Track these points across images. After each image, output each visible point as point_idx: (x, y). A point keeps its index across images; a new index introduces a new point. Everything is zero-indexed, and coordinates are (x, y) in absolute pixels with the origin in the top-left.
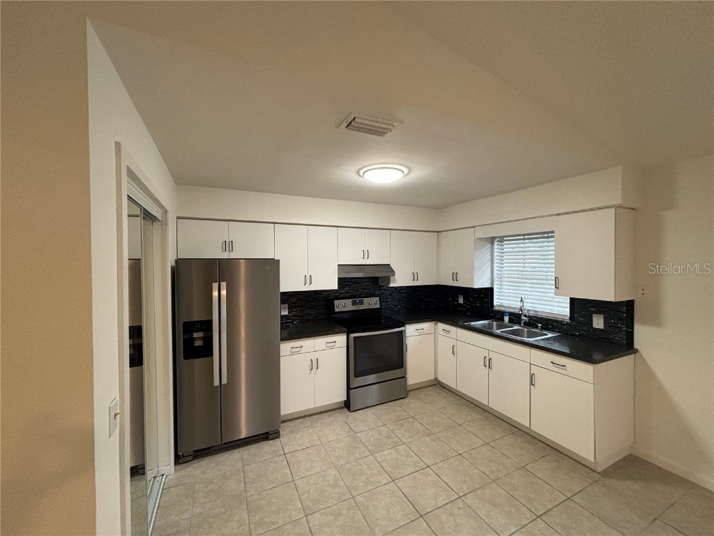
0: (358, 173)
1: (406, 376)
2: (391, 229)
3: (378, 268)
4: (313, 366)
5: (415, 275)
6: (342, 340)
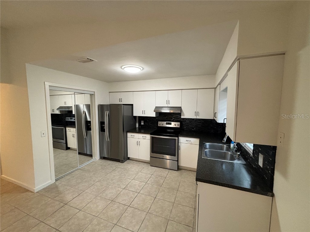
0: (121, 67)
1: (178, 161)
2: (182, 90)
3: (175, 109)
4: (138, 143)
5: (197, 113)
6: (148, 137)
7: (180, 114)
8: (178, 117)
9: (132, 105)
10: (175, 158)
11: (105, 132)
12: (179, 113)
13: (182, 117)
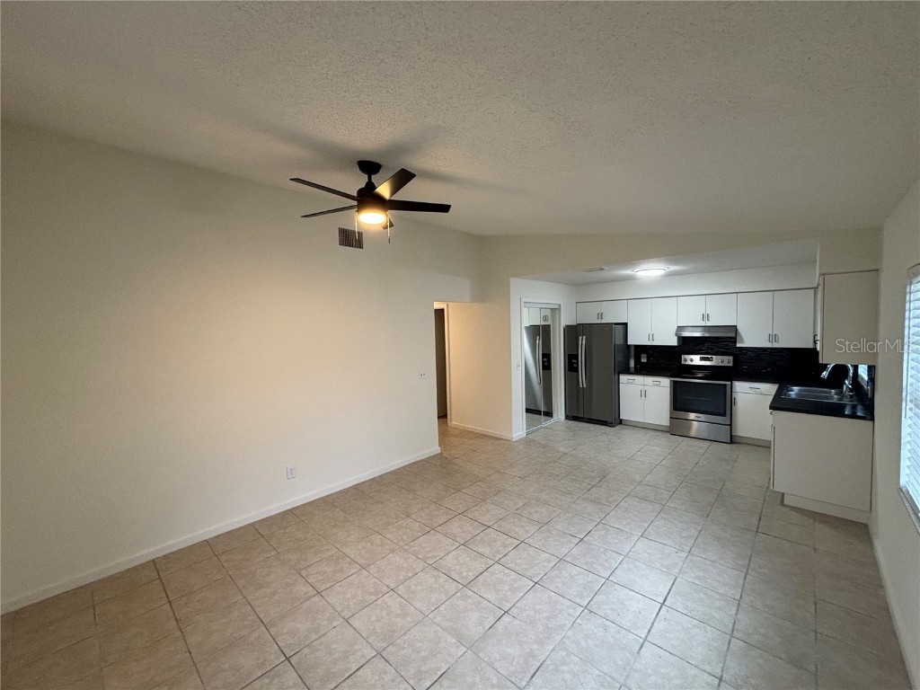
1: (731, 425)
2: (737, 293)
3: (722, 330)
4: (644, 394)
5: (773, 337)
6: (665, 382)
7: (734, 340)
8: (727, 345)
9: (626, 324)
10: (725, 420)
11: (578, 371)
12: (730, 338)
13: (738, 345)
